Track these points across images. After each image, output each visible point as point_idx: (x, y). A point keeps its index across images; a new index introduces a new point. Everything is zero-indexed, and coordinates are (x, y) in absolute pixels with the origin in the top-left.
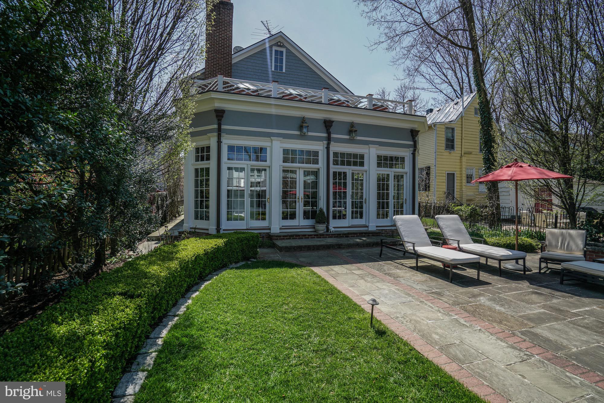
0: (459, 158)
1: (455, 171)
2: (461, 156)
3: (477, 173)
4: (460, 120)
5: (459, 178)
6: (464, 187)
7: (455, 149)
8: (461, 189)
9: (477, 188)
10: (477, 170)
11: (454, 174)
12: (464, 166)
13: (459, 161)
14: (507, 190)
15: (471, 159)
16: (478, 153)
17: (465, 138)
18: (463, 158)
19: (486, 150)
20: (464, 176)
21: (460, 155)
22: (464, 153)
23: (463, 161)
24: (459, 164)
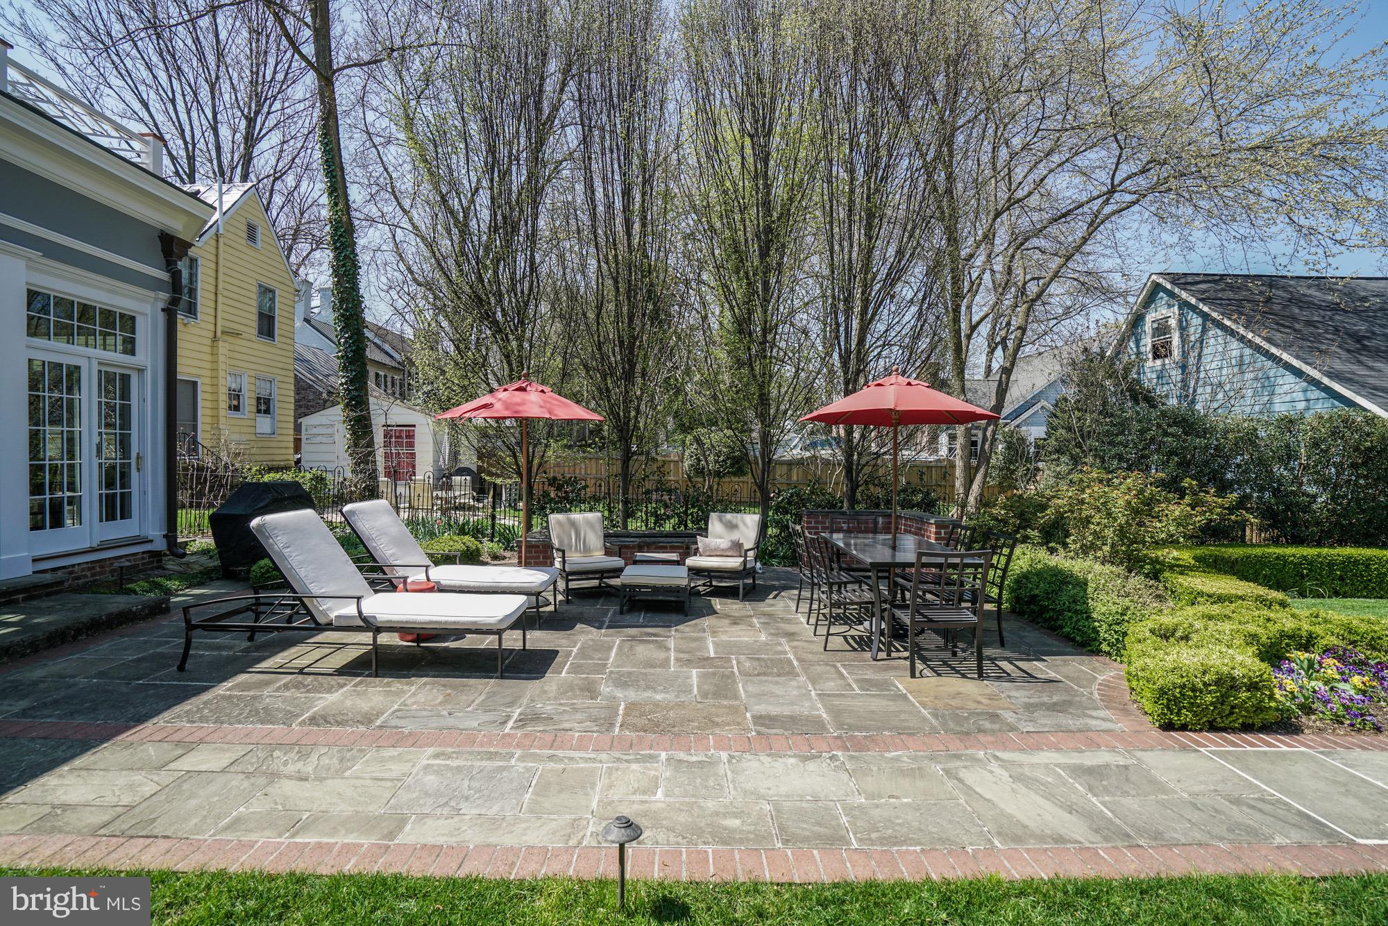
0: (209, 342)
1: (199, 376)
2: (215, 339)
3: (253, 387)
4: (213, 243)
5: (208, 396)
6: (222, 420)
7: (199, 315)
8: (215, 426)
9: (252, 423)
10: (253, 380)
11: (195, 384)
12: (222, 366)
13: (208, 350)
14: (329, 431)
15: (238, 348)
16: (254, 338)
17: (225, 293)
18: (221, 343)
19: (350, 338)
20: (223, 391)
21: (211, 335)
22: (223, 332)
23: (221, 351)
24: (209, 358)
